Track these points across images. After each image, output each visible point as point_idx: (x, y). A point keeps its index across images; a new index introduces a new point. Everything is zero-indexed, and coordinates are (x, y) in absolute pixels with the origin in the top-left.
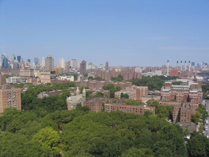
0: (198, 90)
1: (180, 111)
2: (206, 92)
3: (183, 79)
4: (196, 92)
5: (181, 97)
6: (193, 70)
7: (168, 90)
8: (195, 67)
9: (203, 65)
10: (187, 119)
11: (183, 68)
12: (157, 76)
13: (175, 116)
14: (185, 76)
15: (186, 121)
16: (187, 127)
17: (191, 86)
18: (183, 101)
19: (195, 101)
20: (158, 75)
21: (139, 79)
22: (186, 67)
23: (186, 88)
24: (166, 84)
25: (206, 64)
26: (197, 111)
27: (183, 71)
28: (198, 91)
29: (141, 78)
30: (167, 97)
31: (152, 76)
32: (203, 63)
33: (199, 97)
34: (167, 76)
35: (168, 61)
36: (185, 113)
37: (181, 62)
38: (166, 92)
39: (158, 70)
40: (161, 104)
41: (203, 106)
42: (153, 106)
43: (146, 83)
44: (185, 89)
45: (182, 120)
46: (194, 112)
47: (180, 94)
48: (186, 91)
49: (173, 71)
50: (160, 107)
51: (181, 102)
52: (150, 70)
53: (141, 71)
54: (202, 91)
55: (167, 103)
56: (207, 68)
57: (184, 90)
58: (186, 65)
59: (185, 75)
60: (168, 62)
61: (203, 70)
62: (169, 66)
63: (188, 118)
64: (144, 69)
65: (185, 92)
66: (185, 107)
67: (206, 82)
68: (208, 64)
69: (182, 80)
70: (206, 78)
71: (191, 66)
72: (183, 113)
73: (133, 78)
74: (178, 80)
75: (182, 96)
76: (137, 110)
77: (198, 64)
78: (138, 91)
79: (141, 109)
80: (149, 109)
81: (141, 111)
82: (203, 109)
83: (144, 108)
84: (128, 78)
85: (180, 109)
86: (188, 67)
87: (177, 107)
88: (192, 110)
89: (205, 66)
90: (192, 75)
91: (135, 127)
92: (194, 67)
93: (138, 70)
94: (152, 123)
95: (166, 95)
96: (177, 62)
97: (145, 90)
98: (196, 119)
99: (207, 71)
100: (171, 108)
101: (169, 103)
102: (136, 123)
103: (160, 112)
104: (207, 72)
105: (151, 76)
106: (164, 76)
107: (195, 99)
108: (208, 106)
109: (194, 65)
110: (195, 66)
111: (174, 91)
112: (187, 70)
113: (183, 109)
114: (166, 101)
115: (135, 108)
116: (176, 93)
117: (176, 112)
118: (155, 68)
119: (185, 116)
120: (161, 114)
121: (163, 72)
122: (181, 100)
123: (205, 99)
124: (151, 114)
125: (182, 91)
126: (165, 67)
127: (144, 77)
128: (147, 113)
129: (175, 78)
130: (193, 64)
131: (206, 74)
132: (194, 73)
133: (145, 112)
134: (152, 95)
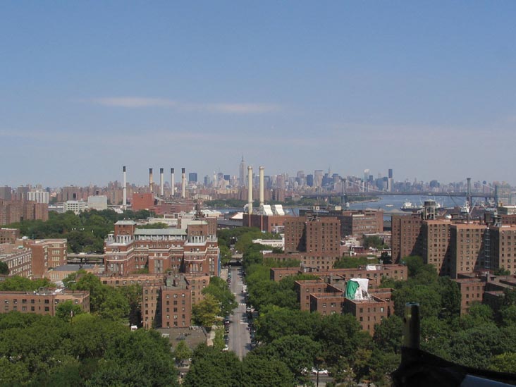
0: (206, 239)
1: (159, 299)
2: (229, 247)
3: (166, 217)
4: (203, 244)
5: (161, 261)
6: (193, 195)
7: (124, 244)
8: (199, 186)
9: (219, 179)
10: (180, 320)
11: (167, 189)
12: (93, 211)
13: (147, 312)
14: (173, 210)
15: (179, 325)
16: (180, 340)
17: (187, 231)
18: (168, 272)
19: (199, 269)
20: (98, 209)
21: (39, 221)
22: (175, 186)
23: (174, 236)
24: (120, 226)
25: (227, 178)
26: (208, 295)
27: (167, 196)
28: (208, 244)
29: (46, 218)
30: (124, 263)
31: (80, 211)
32: (220, 174)
33: (210, 260)
34: (122, 212)
35: (124, 167)
36: (175, 303)
37: (162, 170)
38: (120, 248)
39: (97, 193)
40: (105, 282)
41: (222, 281)
42: (84, 289)
43: (61, 232)
44: (171, 239)
45: (168, 323)
46: (199, 299)
47: (159, 254)
48: (176, 243)
49: (140, 195)
50: (104, 290)
51: (163, 273)
52: (74, 196)
53: (45, 199)
54: (216, 241)
55: (122, 279)
56: (229, 187)
57: (170, 243)
58: (174, 179)
59: (173, 206)
60: (124, 170)
61: (220, 192)
62: (127, 184)
63: (184, 316)
64: (54, 195)
65: (173, 247)
66: (174, 285)
67: (226, 223)
68: (231, 178)
69: (163, 221)
70: (228, 212)
71: (189, 183)
72: (168, 302)
73: (22, 218)
74: (152, 221)
75: (166, 258)
76: (36, 305)
77: (206, 178)
78: (37, 252)
79: (47, 301)
80: (71, 297)
81: (47, 305)
82: (222, 289)
83: (57, 298)
84: (8, 218)
85: (160, 292)
86: (179, 186)
87: (152, 288)
88: (194, 295)
89: (224, 183)
90: (190, 205)
91: (28, 352)
92: (195, 187)
93: (38, 196)
94: (82, 334)
95: (120, 257)
96: (151, 170)
97: (57, 249)
98: (206, 315)
99: (230, 194)
100: (136, 291)
101: (129, 279)
102: (30, 338)
103: (104, 304)
104: (228, 198)
105: (76, 213)
106: (114, 211)
107: (200, 264)
108: (234, 282)
109: (196, 181)
110: (197, 183)
111: (142, 246)
112: (178, 195)
113: (168, 292)
114: (120, 275)
115: (29, 299)
116: (147, 252)
117: (150, 303)
118: (88, 189)
119: (175, 310)
120: (107, 311)
121: (111, 202)
122: (161, 269)
123: (226, 265)
124: (78, 311)
125: (163, 244)
126: (115, 188)
127: (56, 214)
128: (65, 310)
129: (144, 215)
130: (193, 177)
131: (227, 202)
132: (195, 201)
133: (61, 309)
134: (82, 263)
